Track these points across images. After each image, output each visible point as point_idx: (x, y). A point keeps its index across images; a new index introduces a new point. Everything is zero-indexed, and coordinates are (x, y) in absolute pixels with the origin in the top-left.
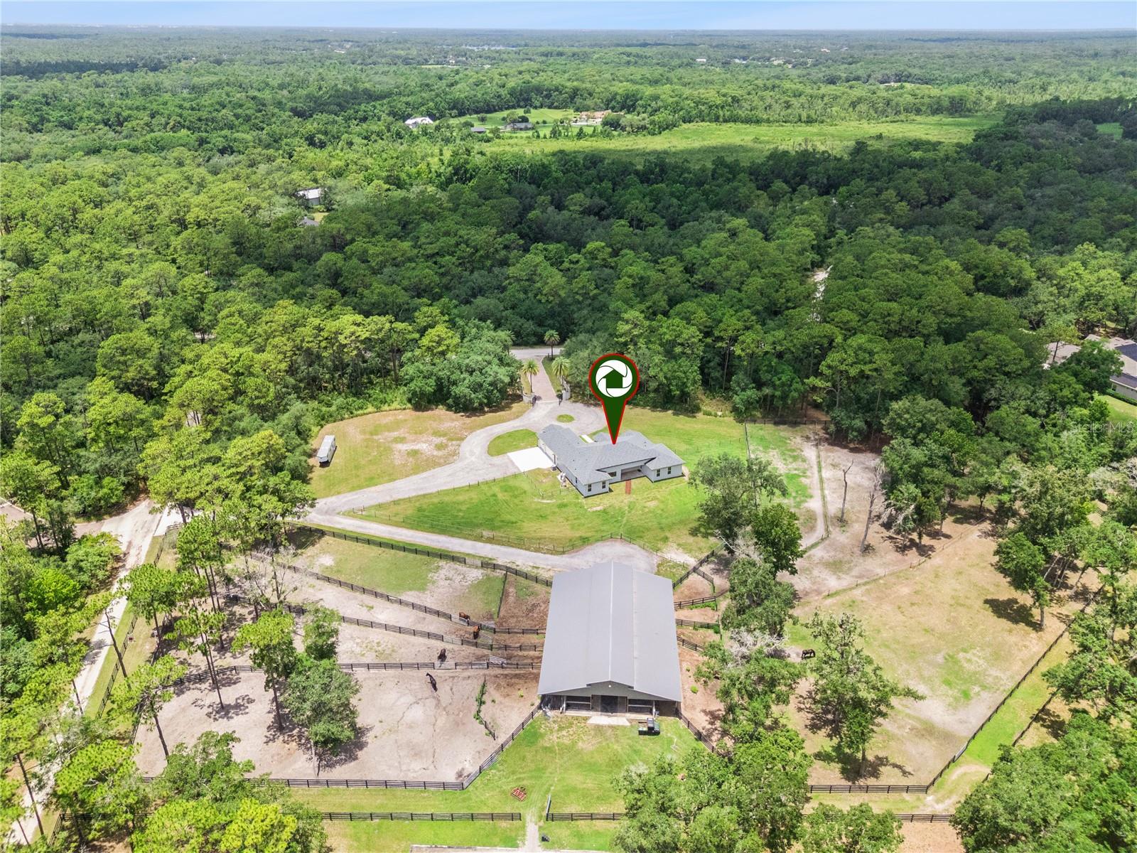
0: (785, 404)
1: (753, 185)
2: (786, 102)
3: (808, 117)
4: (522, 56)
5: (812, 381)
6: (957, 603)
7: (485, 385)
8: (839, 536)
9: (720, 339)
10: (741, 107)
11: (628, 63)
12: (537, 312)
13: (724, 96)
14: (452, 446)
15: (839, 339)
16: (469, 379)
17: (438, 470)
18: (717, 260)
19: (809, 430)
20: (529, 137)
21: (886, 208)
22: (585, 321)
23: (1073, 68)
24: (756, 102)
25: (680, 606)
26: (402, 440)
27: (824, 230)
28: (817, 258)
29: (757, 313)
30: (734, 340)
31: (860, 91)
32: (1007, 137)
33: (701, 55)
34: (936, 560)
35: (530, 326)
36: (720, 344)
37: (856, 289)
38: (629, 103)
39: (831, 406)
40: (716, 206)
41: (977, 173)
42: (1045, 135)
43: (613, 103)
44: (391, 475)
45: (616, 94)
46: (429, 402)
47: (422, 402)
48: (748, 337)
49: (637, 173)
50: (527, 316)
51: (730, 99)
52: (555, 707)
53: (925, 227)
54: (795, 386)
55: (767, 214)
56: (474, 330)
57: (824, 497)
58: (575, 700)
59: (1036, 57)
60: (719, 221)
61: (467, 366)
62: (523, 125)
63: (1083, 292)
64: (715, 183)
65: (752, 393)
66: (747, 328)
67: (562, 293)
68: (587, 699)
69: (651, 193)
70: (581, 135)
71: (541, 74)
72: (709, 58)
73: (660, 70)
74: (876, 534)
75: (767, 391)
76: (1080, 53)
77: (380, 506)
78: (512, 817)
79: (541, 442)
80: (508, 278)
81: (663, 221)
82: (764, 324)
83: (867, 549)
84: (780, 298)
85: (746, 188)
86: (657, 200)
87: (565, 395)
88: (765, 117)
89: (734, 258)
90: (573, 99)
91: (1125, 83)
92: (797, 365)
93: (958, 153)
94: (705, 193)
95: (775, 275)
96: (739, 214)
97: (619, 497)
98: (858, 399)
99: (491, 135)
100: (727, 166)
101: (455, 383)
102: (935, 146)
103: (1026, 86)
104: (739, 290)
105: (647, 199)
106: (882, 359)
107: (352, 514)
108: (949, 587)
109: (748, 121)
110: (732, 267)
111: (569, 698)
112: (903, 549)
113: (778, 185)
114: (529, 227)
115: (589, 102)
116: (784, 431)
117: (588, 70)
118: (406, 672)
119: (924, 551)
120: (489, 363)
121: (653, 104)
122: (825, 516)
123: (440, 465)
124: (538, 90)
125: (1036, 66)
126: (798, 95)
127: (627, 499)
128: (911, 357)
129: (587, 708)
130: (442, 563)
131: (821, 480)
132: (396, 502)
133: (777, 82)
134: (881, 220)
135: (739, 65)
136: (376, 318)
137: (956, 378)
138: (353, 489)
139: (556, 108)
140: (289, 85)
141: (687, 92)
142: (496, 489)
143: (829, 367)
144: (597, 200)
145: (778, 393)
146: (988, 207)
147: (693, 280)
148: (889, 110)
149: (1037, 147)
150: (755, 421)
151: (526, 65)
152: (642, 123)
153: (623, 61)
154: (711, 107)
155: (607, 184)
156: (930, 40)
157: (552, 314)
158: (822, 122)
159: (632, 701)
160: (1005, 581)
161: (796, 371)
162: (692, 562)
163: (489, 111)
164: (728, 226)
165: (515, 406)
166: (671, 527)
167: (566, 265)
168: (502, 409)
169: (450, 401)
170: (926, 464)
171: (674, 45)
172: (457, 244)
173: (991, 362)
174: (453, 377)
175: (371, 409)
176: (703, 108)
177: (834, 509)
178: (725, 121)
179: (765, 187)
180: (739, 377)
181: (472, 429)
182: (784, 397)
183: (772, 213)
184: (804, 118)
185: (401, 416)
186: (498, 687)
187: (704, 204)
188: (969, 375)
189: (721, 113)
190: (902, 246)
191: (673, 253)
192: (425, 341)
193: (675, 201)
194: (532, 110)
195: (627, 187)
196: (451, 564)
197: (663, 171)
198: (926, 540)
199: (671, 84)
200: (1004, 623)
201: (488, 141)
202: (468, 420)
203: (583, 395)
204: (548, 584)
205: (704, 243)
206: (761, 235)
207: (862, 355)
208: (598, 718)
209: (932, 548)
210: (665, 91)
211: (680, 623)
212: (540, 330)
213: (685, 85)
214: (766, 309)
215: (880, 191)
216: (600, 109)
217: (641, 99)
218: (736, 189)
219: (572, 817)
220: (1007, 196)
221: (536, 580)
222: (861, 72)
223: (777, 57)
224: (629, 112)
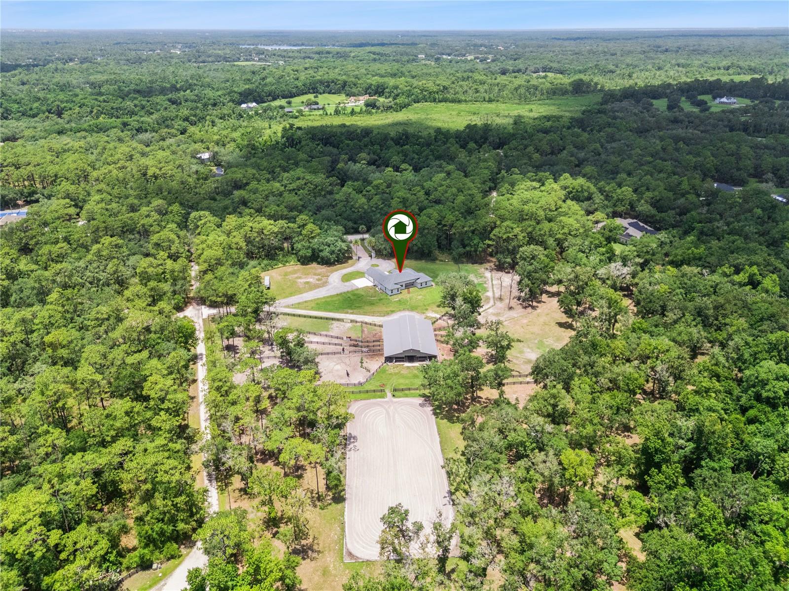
0: (477, 254)
1: (457, 146)
2: (476, 89)
3: (490, 98)
4: (303, 55)
5: (488, 242)
6: (545, 324)
7: (336, 251)
8: (499, 304)
9: (445, 225)
10: (448, 92)
11: (375, 60)
12: (353, 217)
13: (438, 85)
14: (324, 279)
15: (498, 223)
16: (328, 249)
17: (321, 289)
18: (441, 188)
19: (487, 265)
20: (320, 115)
21: (529, 157)
22: (379, 220)
23: (650, 61)
24: (458, 89)
25: (435, 330)
26: (300, 278)
27: (495, 170)
28: (493, 185)
29: (462, 213)
30: (452, 226)
31: (520, 80)
32: (599, 112)
33: (421, 53)
34: (539, 311)
35: (350, 224)
36: (445, 228)
37: (508, 200)
38: (380, 90)
39: (497, 253)
40: (439, 158)
41: (578, 136)
42: (621, 110)
43: (370, 90)
44: (300, 292)
45: (371, 85)
46: (309, 261)
47: (305, 261)
48: (458, 224)
49: (392, 139)
50: (348, 219)
51: (442, 88)
52: (391, 362)
53: (547, 167)
54: (480, 245)
55: (466, 162)
56: (326, 226)
57: (493, 291)
58: (398, 358)
59: (630, 52)
60: (440, 166)
61: (327, 242)
62: (315, 107)
63: (616, 198)
64: (436, 144)
65: (461, 250)
66: (457, 220)
67: (366, 207)
68: (403, 358)
69: (402, 151)
70: (353, 113)
71: (320, 69)
72: (426, 55)
73: (396, 66)
74: (514, 303)
75: (468, 249)
76: (657, 49)
77: (299, 303)
78: (381, 391)
79: (366, 275)
80: (335, 200)
81: (411, 168)
82: (465, 218)
83: (511, 308)
84: (473, 205)
85: (454, 148)
86: (406, 156)
87: (373, 255)
88: (463, 98)
89: (449, 186)
90: (343, 88)
91: (678, 72)
92: (481, 236)
93: (571, 123)
94: (432, 151)
95: (470, 195)
96: (451, 162)
97: (405, 295)
98: (508, 249)
99: (297, 114)
100: (443, 134)
101: (322, 251)
102: (558, 118)
103: (620, 74)
104: (453, 203)
105: (400, 155)
106: (517, 230)
107: (288, 307)
108: (542, 320)
109: (453, 101)
110: (449, 192)
111: (396, 358)
112: (525, 308)
113: (472, 145)
114: (339, 173)
115: (354, 90)
116: (476, 266)
117: (350, 66)
118: (330, 356)
119: (533, 308)
120: (337, 241)
121: (395, 91)
122: (494, 298)
123: (321, 287)
124: (321, 82)
125: (629, 60)
126: (483, 83)
127: (408, 296)
128: (530, 229)
129: (403, 361)
130: (333, 322)
131: (493, 285)
132: (306, 302)
133: (470, 74)
134: (525, 164)
135: (446, 60)
136: (280, 221)
137: (550, 238)
138: (284, 298)
139: (334, 93)
140: (156, 81)
141: (415, 82)
142: (349, 295)
143: (494, 235)
144: (372, 156)
145: (473, 249)
146: (582, 155)
147: (430, 198)
148: (537, 92)
149: (615, 118)
150: (463, 263)
151: (308, 63)
152: (390, 104)
153: (371, 58)
154: (430, 93)
155: (377, 147)
156: (567, 39)
157: (361, 218)
158: (498, 101)
159: (420, 357)
160: (564, 315)
161: (480, 239)
162: (438, 316)
163: (292, 97)
164: (446, 169)
165: (350, 261)
166: (429, 305)
167: (364, 193)
168: (344, 263)
169: (319, 260)
170: (533, 272)
171: (403, 44)
172: (305, 184)
173: (566, 230)
174: (321, 248)
175: (280, 265)
176: (426, 93)
177: (497, 295)
178: (440, 101)
179: (464, 146)
180: (455, 243)
181: (332, 272)
182: (476, 251)
183: (468, 161)
184: (487, 99)
185: (296, 268)
186: (367, 358)
187: (431, 157)
188: (557, 237)
189: (437, 96)
190: (534, 178)
191: (418, 185)
192: (304, 232)
193: (416, 156)
194: (319, 96)
195: (388, 148)
196: (337, 322)
197: (407, 137)
198: (535, 304)
199: (405, 77)
200: (563, 329)
201: (296, 117)
202: (328, 268)
203: (383, 255)
204: (381, 326)
205: (434, 179)
206: (463, 174)
207: (508, 229)
208: (407, 364)
209: (537, 307)
210: (401, 82)
211: (436, 335)
212: (355, 226)
213: (413, 77)
214: (466, 211)
215: (526, 147)
216: (362, 95)
217: (387, 88)
218: (448, 148)
219: (403, 390)
220: (592, 148)
221: (375, 325)
222: (522, 66)
223: (470, 53)
224: (380, 96)
